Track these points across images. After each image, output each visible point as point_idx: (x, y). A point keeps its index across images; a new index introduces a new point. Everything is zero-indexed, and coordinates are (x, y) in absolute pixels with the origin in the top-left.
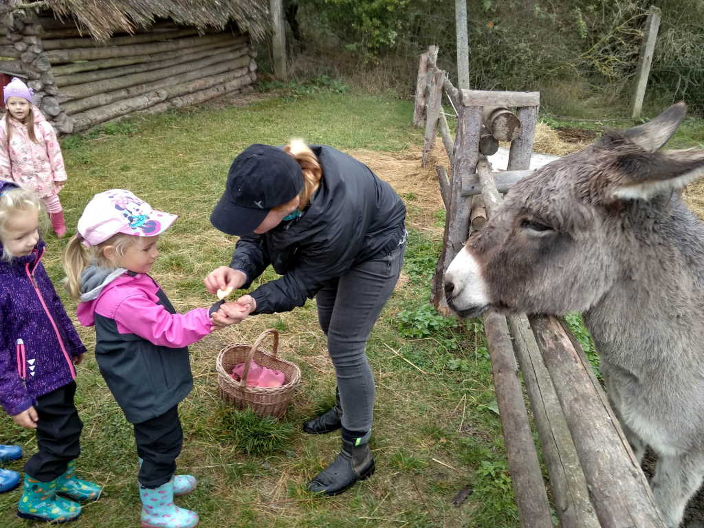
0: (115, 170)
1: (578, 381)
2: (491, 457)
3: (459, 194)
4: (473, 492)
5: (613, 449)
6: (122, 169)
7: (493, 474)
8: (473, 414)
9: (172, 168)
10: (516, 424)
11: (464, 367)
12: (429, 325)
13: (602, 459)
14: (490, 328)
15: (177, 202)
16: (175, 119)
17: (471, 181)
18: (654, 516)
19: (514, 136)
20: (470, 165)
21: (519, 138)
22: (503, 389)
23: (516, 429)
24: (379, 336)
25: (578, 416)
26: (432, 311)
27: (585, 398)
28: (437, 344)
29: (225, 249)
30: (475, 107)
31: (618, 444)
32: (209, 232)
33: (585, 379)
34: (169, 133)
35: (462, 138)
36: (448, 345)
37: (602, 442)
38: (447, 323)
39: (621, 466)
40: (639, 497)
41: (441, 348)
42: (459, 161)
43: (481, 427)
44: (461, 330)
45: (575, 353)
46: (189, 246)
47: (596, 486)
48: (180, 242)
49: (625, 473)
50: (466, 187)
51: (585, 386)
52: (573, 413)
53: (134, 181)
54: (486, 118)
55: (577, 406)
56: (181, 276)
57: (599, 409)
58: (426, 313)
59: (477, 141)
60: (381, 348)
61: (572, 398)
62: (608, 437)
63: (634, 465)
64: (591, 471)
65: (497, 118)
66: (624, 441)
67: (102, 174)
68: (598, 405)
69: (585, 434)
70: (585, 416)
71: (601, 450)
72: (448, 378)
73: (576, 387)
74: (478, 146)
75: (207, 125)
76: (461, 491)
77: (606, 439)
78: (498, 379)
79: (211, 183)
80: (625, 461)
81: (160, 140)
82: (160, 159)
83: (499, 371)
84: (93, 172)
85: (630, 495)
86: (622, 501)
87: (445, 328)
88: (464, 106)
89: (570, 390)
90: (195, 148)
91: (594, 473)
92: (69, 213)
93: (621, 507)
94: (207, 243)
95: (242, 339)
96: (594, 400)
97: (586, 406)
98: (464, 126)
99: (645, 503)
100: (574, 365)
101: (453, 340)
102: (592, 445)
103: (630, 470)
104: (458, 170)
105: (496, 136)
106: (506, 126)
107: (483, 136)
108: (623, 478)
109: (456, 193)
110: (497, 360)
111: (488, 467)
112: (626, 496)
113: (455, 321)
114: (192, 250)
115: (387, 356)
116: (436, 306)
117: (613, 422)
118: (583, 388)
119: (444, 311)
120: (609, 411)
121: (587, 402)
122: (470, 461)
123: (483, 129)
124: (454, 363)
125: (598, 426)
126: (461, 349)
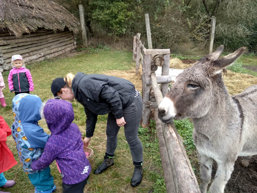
1: (176, 148)
2: (160, 178)
3: (145, 85)
4: (154, 191)
5: (185, 170)
7: (161, 184)
8: (154, 163)
9: (46, 81)
10: (167, 165)
11: (151, 146)
13: (182, 174)
14: (158, 131)
15: (47, 93)
16: (47, 63)
17: (149, 80)
18: (197, 191)
19: (162, 64)
20: (148, 75)
21: (164, 65)
22: (162, 153)
23: (167, 167)
24: (121, 137)
25: (176, 160)
27: (178, 153)
30: (148, 55)
31: (187, 168)
33: (179, 147)
34: (44, 68)
35: (145, 65)
37: (182, 168)
38: (145, 130)
39: (188, 175)
40: (192, 185)
41: (143, 139)
42: (145, 73)
43: (157, 167)
44: (150, 133)
45: (177, 138)
47: (180, 183)
49: (188, 178)
50: (148, 82)
52: (174, 159)
54: (153, 58)
57: (182, 157)
59: (150, 66)
60: (121, 141)
61: (174, 153)
62: (184, 166)
63: (192, 175)
64: (178, 178)
65: (156, 58)
66: (190, 167)
68: (182, 155)
69: (177, 165)
70: (178, 159)
71: (182, 171)
72: (146, 150)
74: (150, 68)
75: (59, 64)
76: (150, 191)
77: (183, 167)
78: (161, 149)
80: (189, 174)
81: (41, 71)
82: (41, 78)
83: (161, 146)
85: (189, 185)
86: (187, 187)
87: (144, 132)
88: (144, 55)
89: (174, 151)
90: (54, 73)
91: (179, 179)
92: (7, 99)
93: (186, 189)
97: (178, 156)
98: (145, 61)
99: (194, 188)
100: (176, 142)
101: (147, 137)
102: (179, 169)
103: (190, 177)
104: (144, 76)
105: (156, 64)
106: (159, 61)
107: (152, 64)
108: (188, 179)
109: (144, 84)
110: (160, 142)
111: (159, 181)
112: (188, 186)
113: (148, 130)
115: (124, 144)
117: (186, 161)
118: (178, 150)
119: (144, 126)
120: (186, 157)
121: (179, 154)
122: (153, 180)
123: (152, 62)
124: (148, 144)
125: (181, 162)
126: (150, 139)
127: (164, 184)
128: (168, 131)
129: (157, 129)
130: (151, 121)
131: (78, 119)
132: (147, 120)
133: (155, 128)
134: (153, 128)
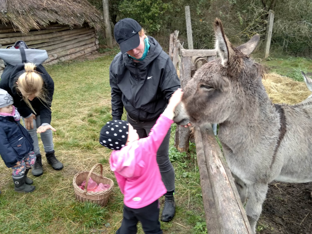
1: (226, 190)
2: (201, 220)
5: (240, 228)
7: (202, 229)
8: (193, 199)
9: (58, 89)
10: (210, 205)
11: (190, 176)
12: (174, 157)
14: (199, 158)
15: (59, 104)
16: (61, 67)
22: (204, 188)
23: (210, 208)
25: (225, 210)
26: (175, 150)
27: (228, 199)
28: (177, 166)
29: (80, 125)
30: (188, 57)
31: (243, 225)
32: (73, 118)
33: (229, 189)
34: (58, 73)
35: (183, 71)
36: (183, 166)
37: (235, 224)
38: (182, 155)
41: (180, 167)
42: (182, 81)
43: (197, 205)
44: (188, 158)
45: (226, 175)
46: (63, 125)
48: (59, 123)
51: (229, 193)
52: (223, 208)
54: (194, 61)
55: (224, 204)
56: (59, 139)
57: (235, 206)
58: (172, 151)
59: (190, 72)
61: (223, 200)
65: (198, 61)
66: (246, 223)
68: (234, 203)
69: (227, 220)
70: (228, 209)
71: (234, 229)
72: (182, 181)
73: (225, 193)
74: (190, 74)
75: (75, 69)
77: (237, 222)
78: (202, 182)
79: (76, 95)
83: (203, 179)
87: (181, 158)
88: (183, 56)
89: (222, 195)
90: (69, 79)
94: (72, 123)
95: (85, 168)
96: (233, 200)
97: (228, 204)
98: (183, 66)
100: (225, 182)
101: (185, 163)
102: (230, 225)
104: (182, 85)
106: (202, 64)
107: (192, 70)
110: (202, 173)
111: (199, 225)
113: (186, 154)
114: (65, 127)
116: (177, 147)
117: (241, 212)
118: (228, 194)
119: (180, 150)
120: (240, 206)
121: (229, 202)
122: (191, 222)
123: (193, 66)
124: (185, 174)
125: (234, 215)
126: (189, 167)
127: (206, 229)
128: (214, 164)
129: (197, 154)
130: (190, 144)
131: (96, 139)
132: (185, 141)
133: (195, 153)
134: (192, 153)
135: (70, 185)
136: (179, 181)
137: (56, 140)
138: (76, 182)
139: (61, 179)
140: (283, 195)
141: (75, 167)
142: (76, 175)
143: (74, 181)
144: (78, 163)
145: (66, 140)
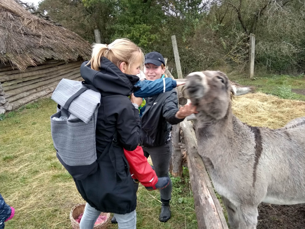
0: (29, 125)
1: (214, 223)
6: (33, 124)
8: (190, 225)
11: (185, 201)
14: (193, 183)
33: (218, 220)
36: (178, 191)
38: (176, 180)
41: (175, 193)
44: (183, 183)
45: (214, 206)
53: (37, 129)
54: (181, 90)
56: (56, 171)
67: (23, 127)
72: (178, 207)
73: (213, 226)
81: (50, 109)
83: (197, 205)
84: (20, 127)
87: (176, 183)
92: (8, 147)
100: (213, 213)
101: (180, 188)
105: (185, 97)
107: (180, 97)
113: (180, 179)
115: (150, 200)
116: (171, 173)
118: (217, 226)
119: (174, 174)
124: (181, 199)
126: (184, 192)
129: (191, 179)
130: (184, 168)
132: (178, 166)
133: (188, 177)
134: (186, 177)
135: (67, 219)
136: (175, 207)
137: (54, 172)
138: (73, 216)
139: (59, 212)
140: (278, 215)
141: (72, 200)
142: (73, 209)
143: (71, 215)
144: (75, 195)
145: (63, 172)
